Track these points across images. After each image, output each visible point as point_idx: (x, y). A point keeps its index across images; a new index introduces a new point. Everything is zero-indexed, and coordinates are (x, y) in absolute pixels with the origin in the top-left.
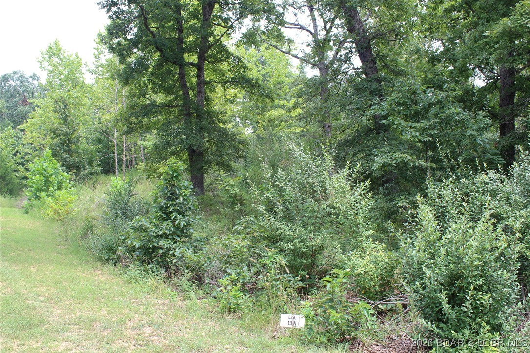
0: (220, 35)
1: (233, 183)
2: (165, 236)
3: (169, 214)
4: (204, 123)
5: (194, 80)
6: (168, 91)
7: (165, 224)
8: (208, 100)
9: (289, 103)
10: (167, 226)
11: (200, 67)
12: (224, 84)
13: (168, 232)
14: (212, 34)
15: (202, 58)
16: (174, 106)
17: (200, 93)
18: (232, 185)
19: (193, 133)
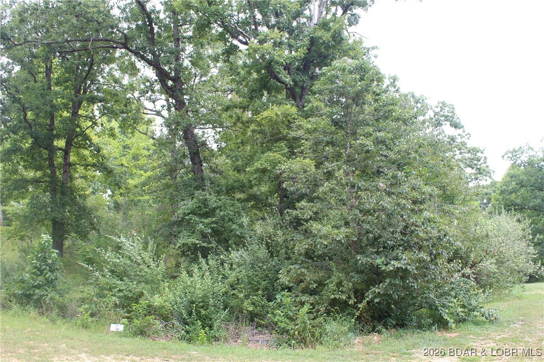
0: (85, 127)
1: (89, 250)
2: (38, 287)
3: (41, 272)
4: (67, 199)
5: (60, 160)
6: (38, 168)
7: (39, 278)
8: (72, 178)
9: (145, 173)
10: (40, 280)
11: (66, 152)
12: (86, 166)
13: (41, 283)
14: (79, 126)
15: (69, 144)
16: (42, 182)
17: (66, 173)
18: (88, 252)
19: (57, 206)
